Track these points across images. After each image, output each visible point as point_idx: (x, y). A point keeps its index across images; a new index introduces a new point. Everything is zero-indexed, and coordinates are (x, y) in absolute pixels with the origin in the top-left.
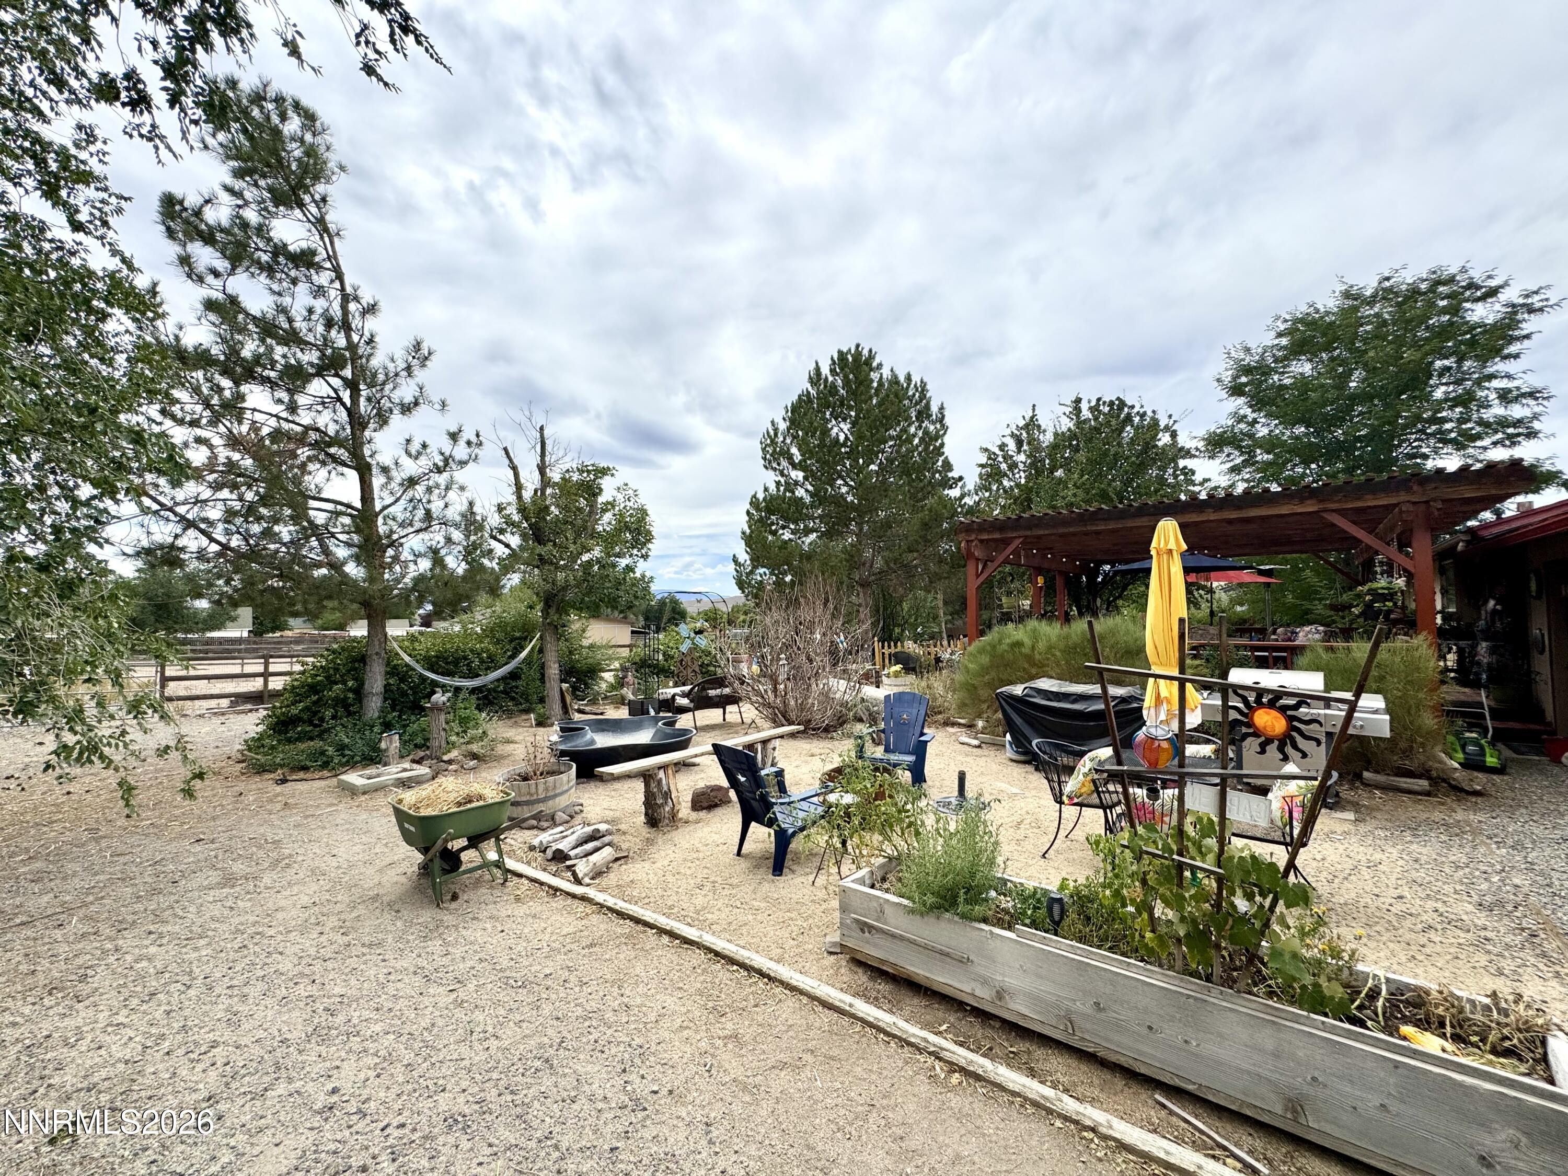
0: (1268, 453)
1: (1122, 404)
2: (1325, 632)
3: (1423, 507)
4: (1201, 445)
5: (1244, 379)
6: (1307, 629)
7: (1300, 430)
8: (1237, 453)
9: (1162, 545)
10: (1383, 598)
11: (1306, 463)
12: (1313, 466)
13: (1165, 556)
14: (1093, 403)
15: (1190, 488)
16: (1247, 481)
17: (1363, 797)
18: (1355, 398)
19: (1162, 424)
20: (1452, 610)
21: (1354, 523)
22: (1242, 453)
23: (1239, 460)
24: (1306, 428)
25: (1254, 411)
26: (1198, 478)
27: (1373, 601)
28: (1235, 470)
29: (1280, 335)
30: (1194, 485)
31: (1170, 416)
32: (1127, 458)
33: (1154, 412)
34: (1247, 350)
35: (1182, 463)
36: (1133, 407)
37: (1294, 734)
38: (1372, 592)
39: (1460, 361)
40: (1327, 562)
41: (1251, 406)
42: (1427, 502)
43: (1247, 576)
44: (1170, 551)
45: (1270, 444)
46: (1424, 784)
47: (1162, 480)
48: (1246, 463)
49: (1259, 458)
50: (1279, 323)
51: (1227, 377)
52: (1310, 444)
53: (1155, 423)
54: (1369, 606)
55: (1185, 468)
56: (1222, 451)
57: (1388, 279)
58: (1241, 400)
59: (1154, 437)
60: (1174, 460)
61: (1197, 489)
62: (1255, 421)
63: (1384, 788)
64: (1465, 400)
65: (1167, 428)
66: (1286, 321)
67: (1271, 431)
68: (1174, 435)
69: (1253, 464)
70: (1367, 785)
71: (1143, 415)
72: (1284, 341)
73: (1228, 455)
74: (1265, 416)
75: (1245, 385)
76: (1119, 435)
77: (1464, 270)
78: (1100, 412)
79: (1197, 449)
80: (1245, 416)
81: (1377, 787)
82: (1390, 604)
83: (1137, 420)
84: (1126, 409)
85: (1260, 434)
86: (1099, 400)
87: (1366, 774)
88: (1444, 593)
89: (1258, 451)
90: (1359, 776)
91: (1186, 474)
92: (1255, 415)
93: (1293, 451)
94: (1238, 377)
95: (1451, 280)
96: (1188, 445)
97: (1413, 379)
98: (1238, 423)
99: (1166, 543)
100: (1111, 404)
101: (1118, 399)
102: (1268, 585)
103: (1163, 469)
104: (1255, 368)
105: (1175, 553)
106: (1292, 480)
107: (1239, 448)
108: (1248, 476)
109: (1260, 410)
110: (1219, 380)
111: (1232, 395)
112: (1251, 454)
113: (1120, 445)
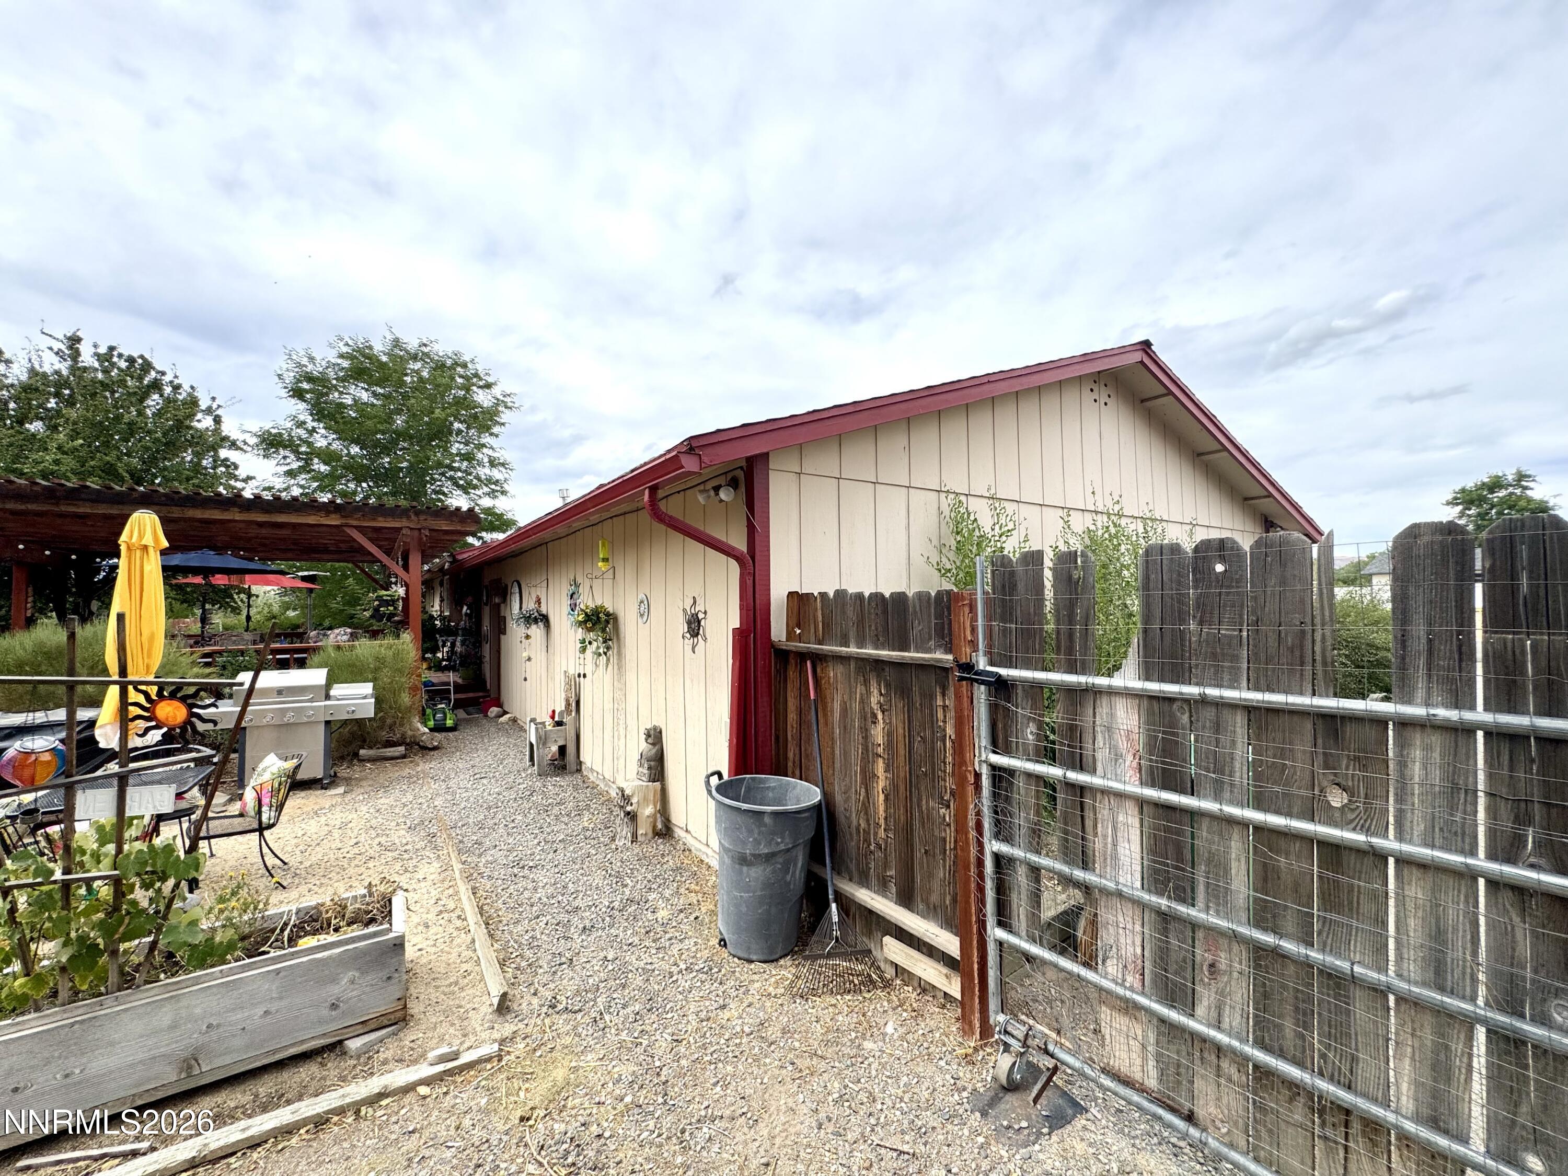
0: (326, 463)
1: (147, 366)
2: (351, 634)
3: (416, 533)
4: (253, 441)
5: (305, 386)
6: (337, 631)
7: (355, 450)
8: (292, 457)
9: (134, 540)
10: (387, 603)
11: (359, 481)
12: (364, 485)
13: (138, 553)
14: (103, 350)
15: (232, 482)
16: (302, 487)
17: (356, 771)
18: (401, 434)
19: (203, 405)
20: (447, 613)
21: (370, 539)
22: (299, 459)
23: (295, 465)
24: (361, 449)
25: (313, 420)
26: (242, 473)
27: (380, 606)
28: (291, 474)
29: (341, 356)
30: (237, 480)
31: (214, 399)
32: (149, 432)
33: (192, 387)
34: (312, 359)
35: (223, 453)
36: (163, 373)
37: (194, 719)
38: (379, 598)
39: (468, 428)
40: (363, 570)
41: (311, 415)
42: (419, 530)
43: (288, 581)
44: (145, 547)
45: (328, 456)
46: (402, 749)
47: (197, 468)
48: (302, 470)
49: (316, 467)
50: (341, 344)
51: (289, 377)
52: (363, 466)
53: (193, 402)
54: (376, 610)
55: (226, 459)
56: (277, 452)
57: (425, 345)
58: (302, 406)
59: (191, 416)
60: (214, 448)
61: (239, 485)
62: (314, 430)
63: (373, 760)
64: (469, 457)
65: (209, 411)
66: (347, 344)
67: (330, 444)
68: (217, 420)
69: (309, 472)
70: (362, 761)
71: (176, 388)
72: (346, 364)
73: (285, 458)
74: (325, 428)
75: (307, 391)
76: (142, 400)
77: (472, 361)
78: (113, 365)
79: (245, 443)
80: (304, 423)
81: (369, 761)
82: (391, 608)
83: (168, 390)
84: (153, 374)
85: (318, 445)
86: (111, 349)
87: (362, 752)
88: (442, 600)
89: (316, 460)
90: (356, 755)
91: (227, 467)
92: (315, 424)
93: (348, 468)
94: (299, 381)
95: (465, 366)
96: (235, 435)
97: (439, 432)
98: (298, 427)
99: (141, 537)
100: (131, 360)
101: (142, 357)
102: (311, 591)
103: (199, 455)
104: (318, 378)
105: (151, 550)
106: (343, 494)
107: (296, 452)
108: (303, 482)
109: (319, 420)
110: (280, 376)
111: (293, 396)
112: (308, 461)
113: (140, 413)
